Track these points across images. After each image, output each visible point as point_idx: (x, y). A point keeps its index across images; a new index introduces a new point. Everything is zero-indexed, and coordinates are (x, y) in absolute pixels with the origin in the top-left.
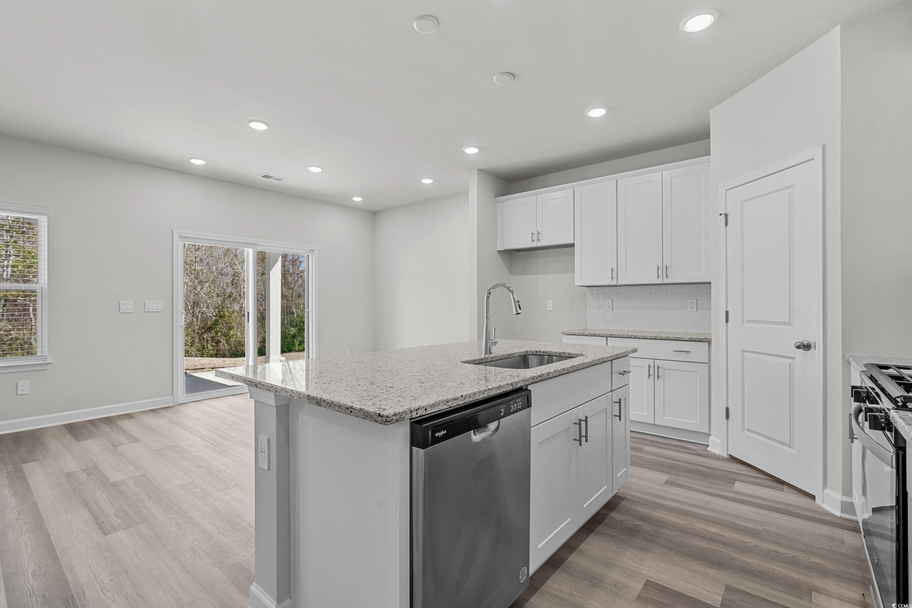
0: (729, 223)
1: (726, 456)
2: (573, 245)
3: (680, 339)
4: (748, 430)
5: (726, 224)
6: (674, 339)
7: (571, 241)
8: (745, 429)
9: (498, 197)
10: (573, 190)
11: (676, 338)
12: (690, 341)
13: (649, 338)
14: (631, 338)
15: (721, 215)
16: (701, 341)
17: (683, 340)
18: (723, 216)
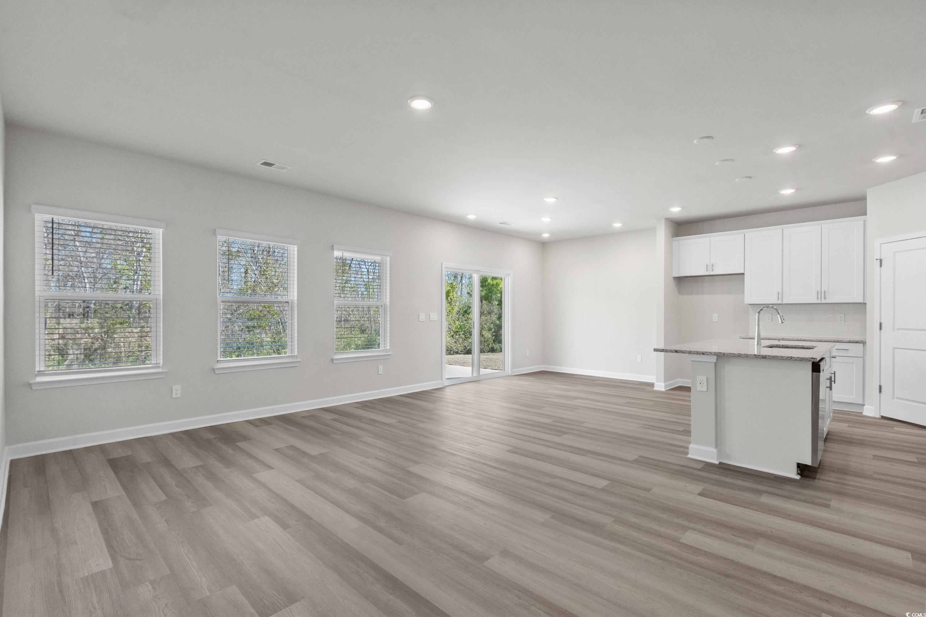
0: (882, 265)
1: (878, 416)
2: (744, 274)
3: (841, 341)
4: (898, 398)
5: (881, 266)
6: (836, 341)
7: (742, 272)
8: (895, 398)
9: (674, 237)
10: (744, 234)
11: (837, 340)
12: (849, 342)
13: (815, 340)
14: (800, 341)
15: (877, 260)
16: (857, 342)
17: (843, 342)
18: (879, 261)
